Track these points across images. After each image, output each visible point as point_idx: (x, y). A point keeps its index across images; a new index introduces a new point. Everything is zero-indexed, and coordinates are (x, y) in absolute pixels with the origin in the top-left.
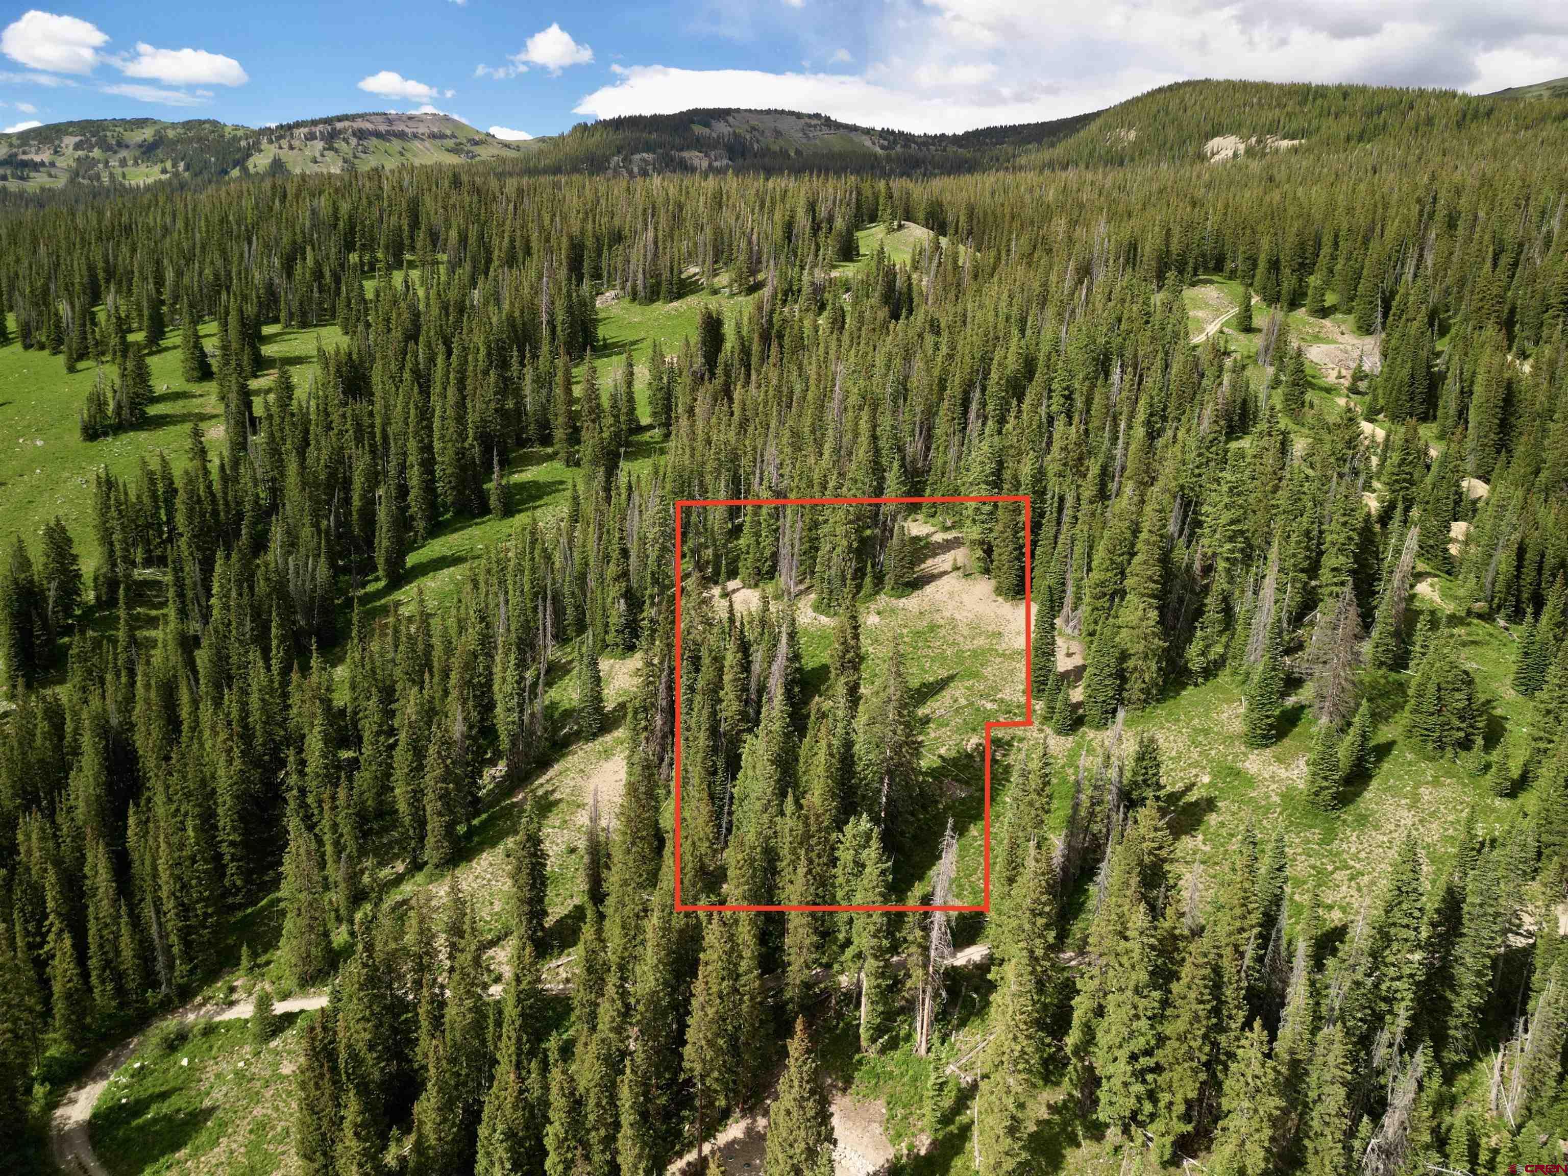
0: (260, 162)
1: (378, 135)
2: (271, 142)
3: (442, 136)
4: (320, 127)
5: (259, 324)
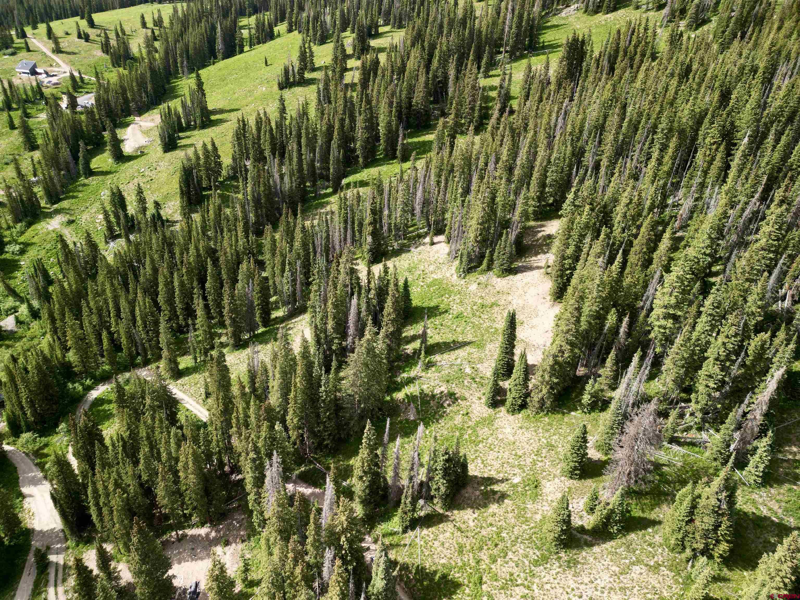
5: (377, 27)
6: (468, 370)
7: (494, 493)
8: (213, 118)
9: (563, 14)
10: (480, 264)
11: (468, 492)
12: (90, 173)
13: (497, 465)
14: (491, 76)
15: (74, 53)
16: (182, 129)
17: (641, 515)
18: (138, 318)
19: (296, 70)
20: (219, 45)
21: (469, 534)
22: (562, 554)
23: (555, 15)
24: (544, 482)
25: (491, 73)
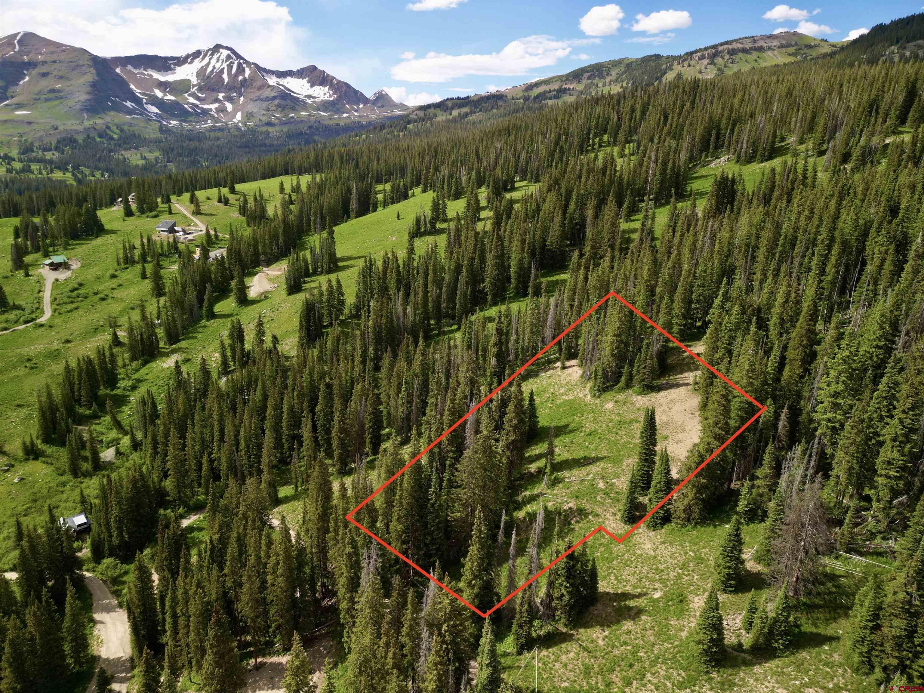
0: (670, 76)
1: (744, 51)
2: (679, 63)
3: (788, 46)
4: (709, 51)
5: (513, 182)
6: (601, 485)
7: (630, 609)
8: (340, 264)
9: (713, 165)
10: (617, 382)
11: (598, 609)
12: (212, 316)
13: (633, 580)
14: (633, 221)
15: (212, 215)
16: (308, 275)
17: (814, 630)
18: (242, 441)
19: (428, 220)
20: (354, 205)
21: (598, 654)
22: (714, 675)
23: (704, 166)
24: (690, 597)
25: (632, 218)
